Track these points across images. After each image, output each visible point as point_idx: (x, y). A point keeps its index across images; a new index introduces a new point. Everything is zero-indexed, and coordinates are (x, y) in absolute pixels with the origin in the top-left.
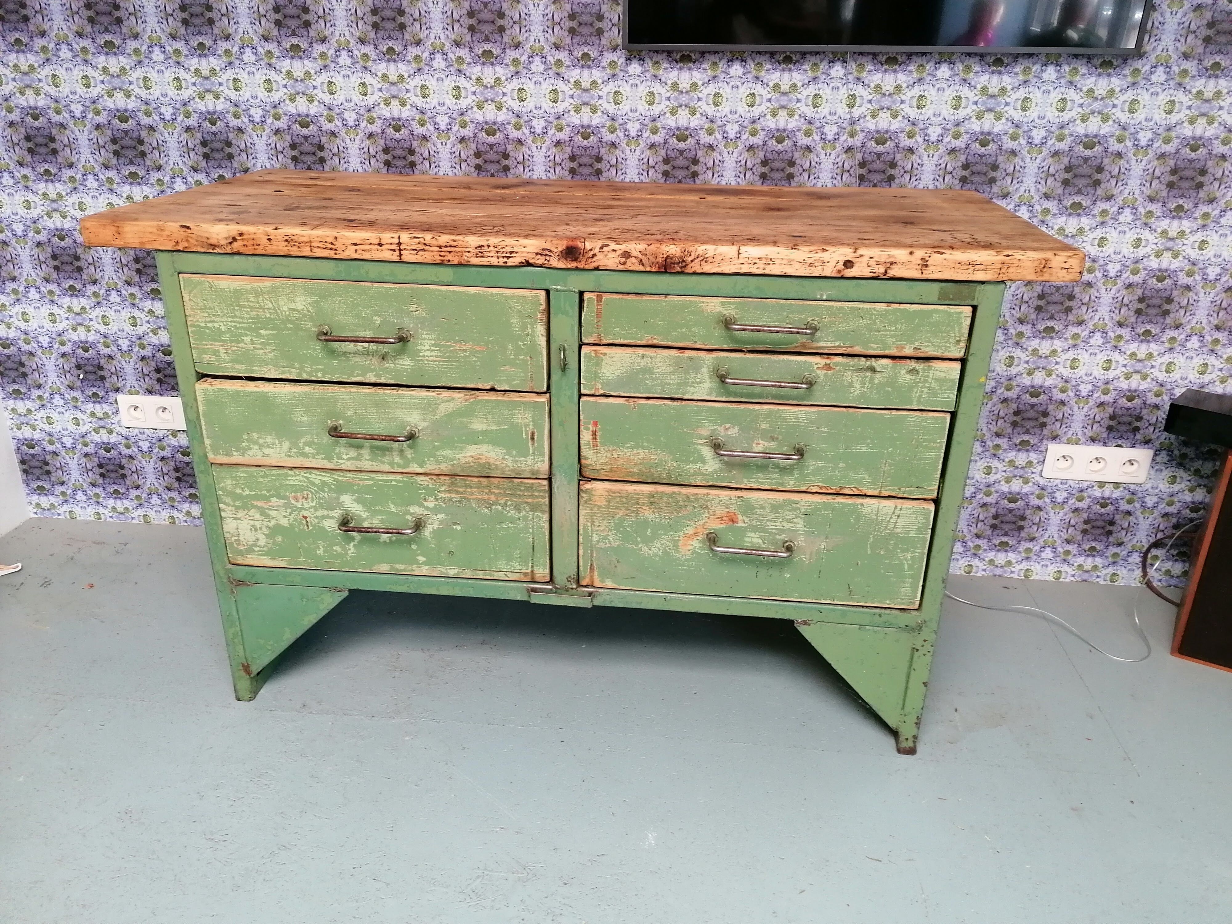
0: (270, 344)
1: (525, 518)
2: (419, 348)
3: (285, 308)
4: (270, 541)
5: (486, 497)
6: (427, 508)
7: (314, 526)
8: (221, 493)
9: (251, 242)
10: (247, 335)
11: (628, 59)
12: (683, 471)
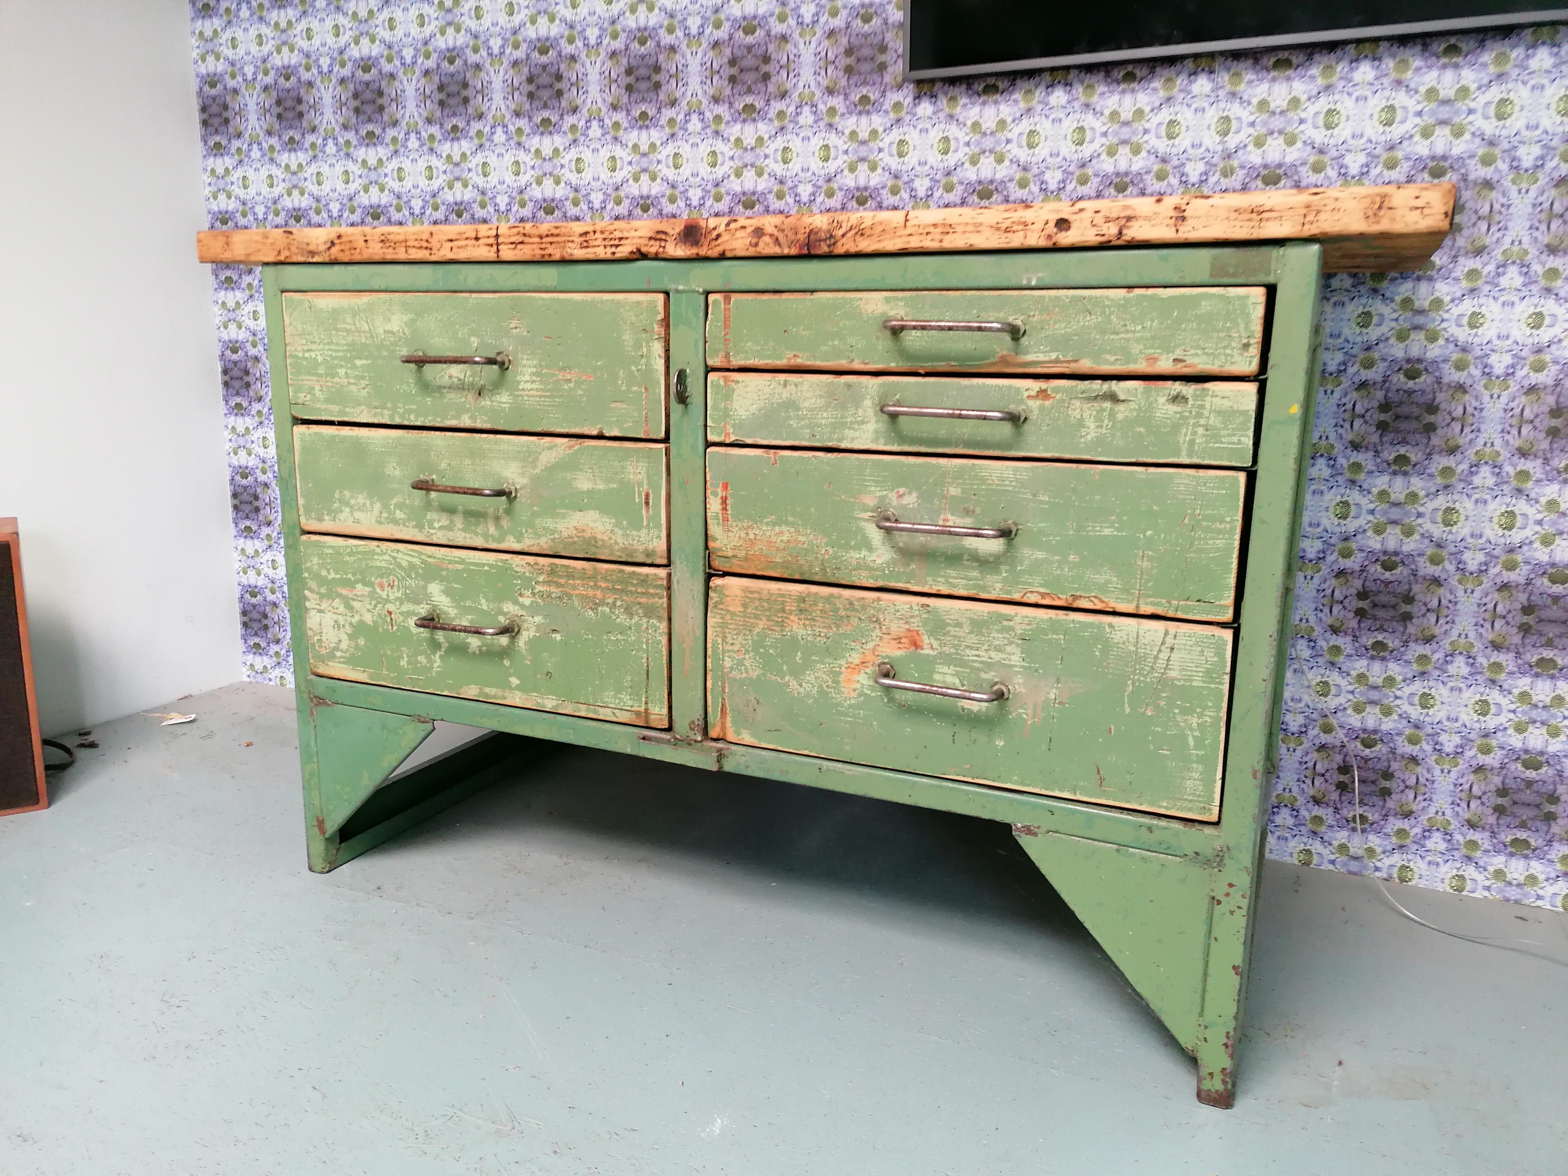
0: (363, 378)
1: (638, 625)
2: (518, 378)
3: (381, 330)
4: (353, 644)
5: (591, 593)
6: (522, 606)
7: (399, 625)
8: (306, 575)
9: (348, 246)
10: (342, 366)
11: (918, 98)
12: (841, 562)
